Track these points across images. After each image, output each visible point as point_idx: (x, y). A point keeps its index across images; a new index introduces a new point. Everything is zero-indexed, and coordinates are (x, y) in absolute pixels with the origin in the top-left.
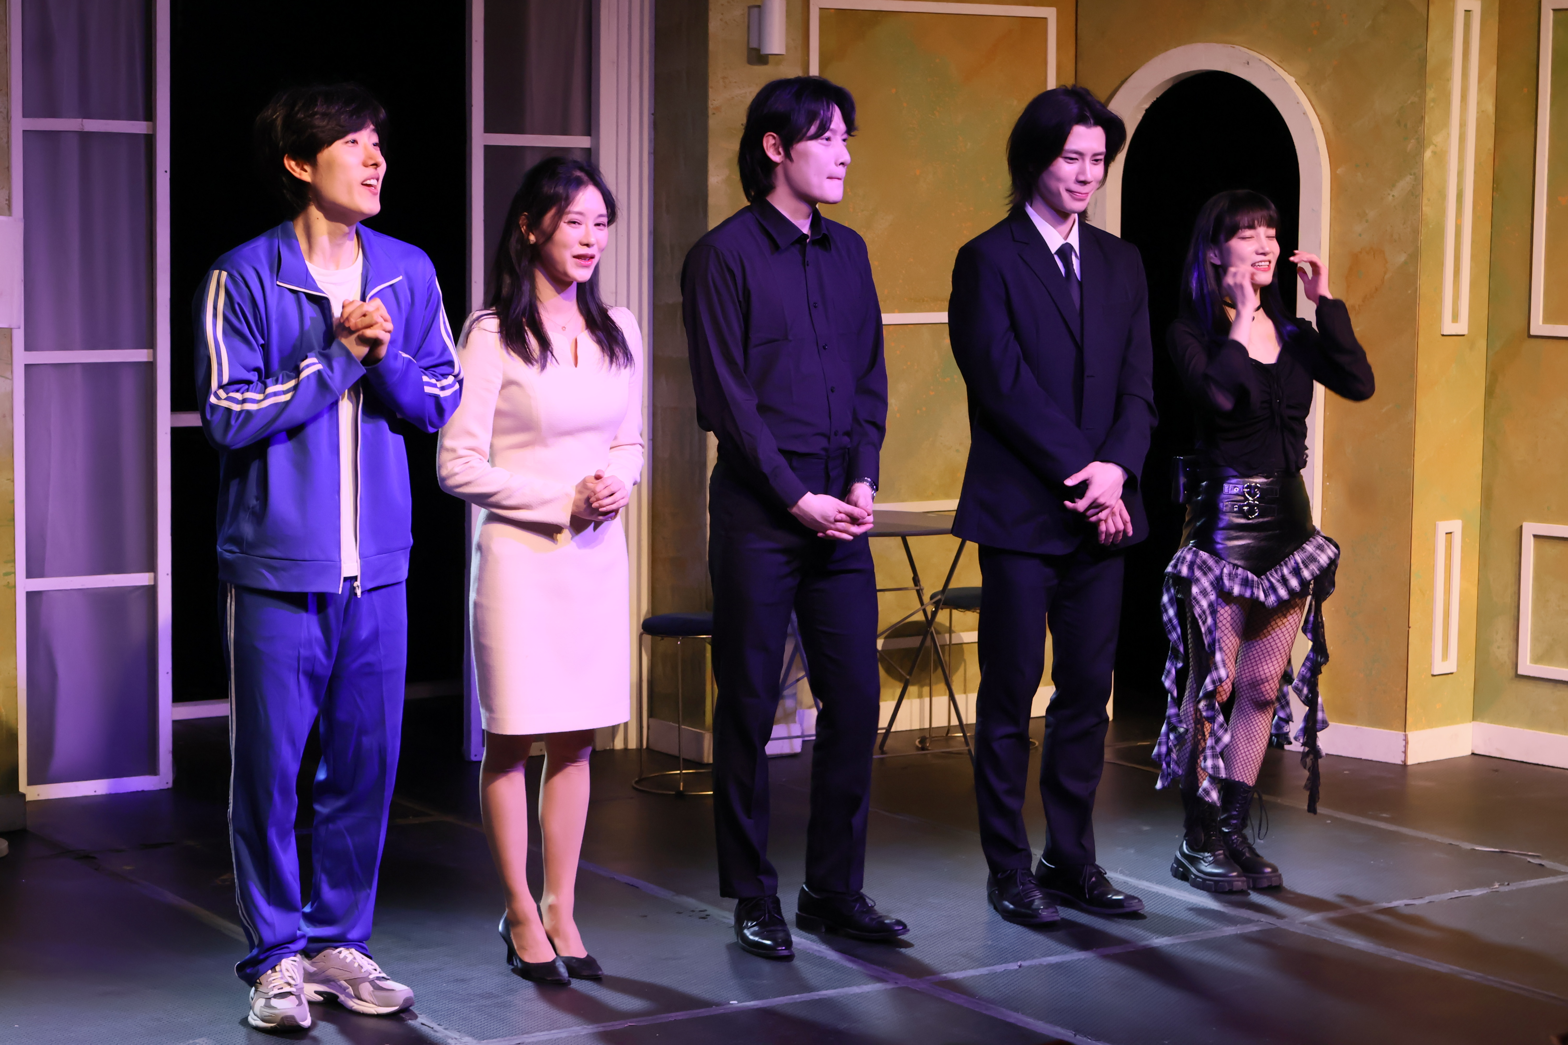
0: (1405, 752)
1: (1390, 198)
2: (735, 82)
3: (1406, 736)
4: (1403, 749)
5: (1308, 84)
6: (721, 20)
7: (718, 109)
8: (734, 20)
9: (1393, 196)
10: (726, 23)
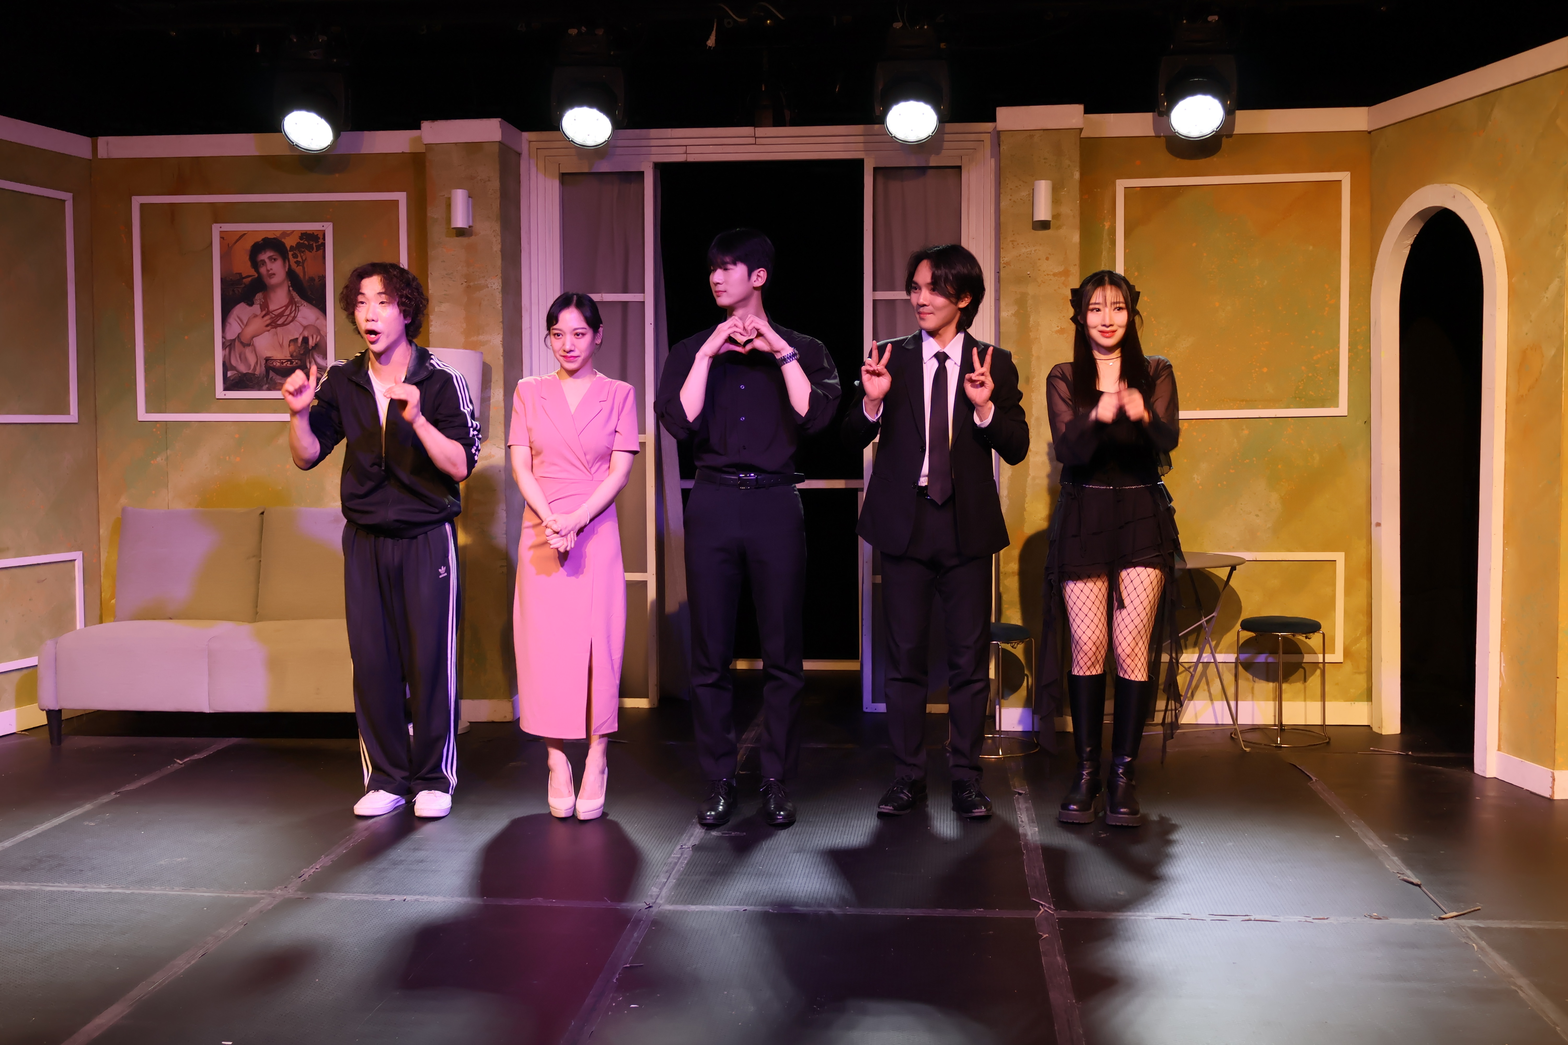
0: (1552, 788)
1: (1545, 300)
2: (1022, 244)
3: (1553, 774)
4: (1551, 785)
5: (1495, 208)
6: (1010, 200)
7: (1008, 263)
8: (1021, 199)
9: (1547, 298)
10: (1014, 201)
